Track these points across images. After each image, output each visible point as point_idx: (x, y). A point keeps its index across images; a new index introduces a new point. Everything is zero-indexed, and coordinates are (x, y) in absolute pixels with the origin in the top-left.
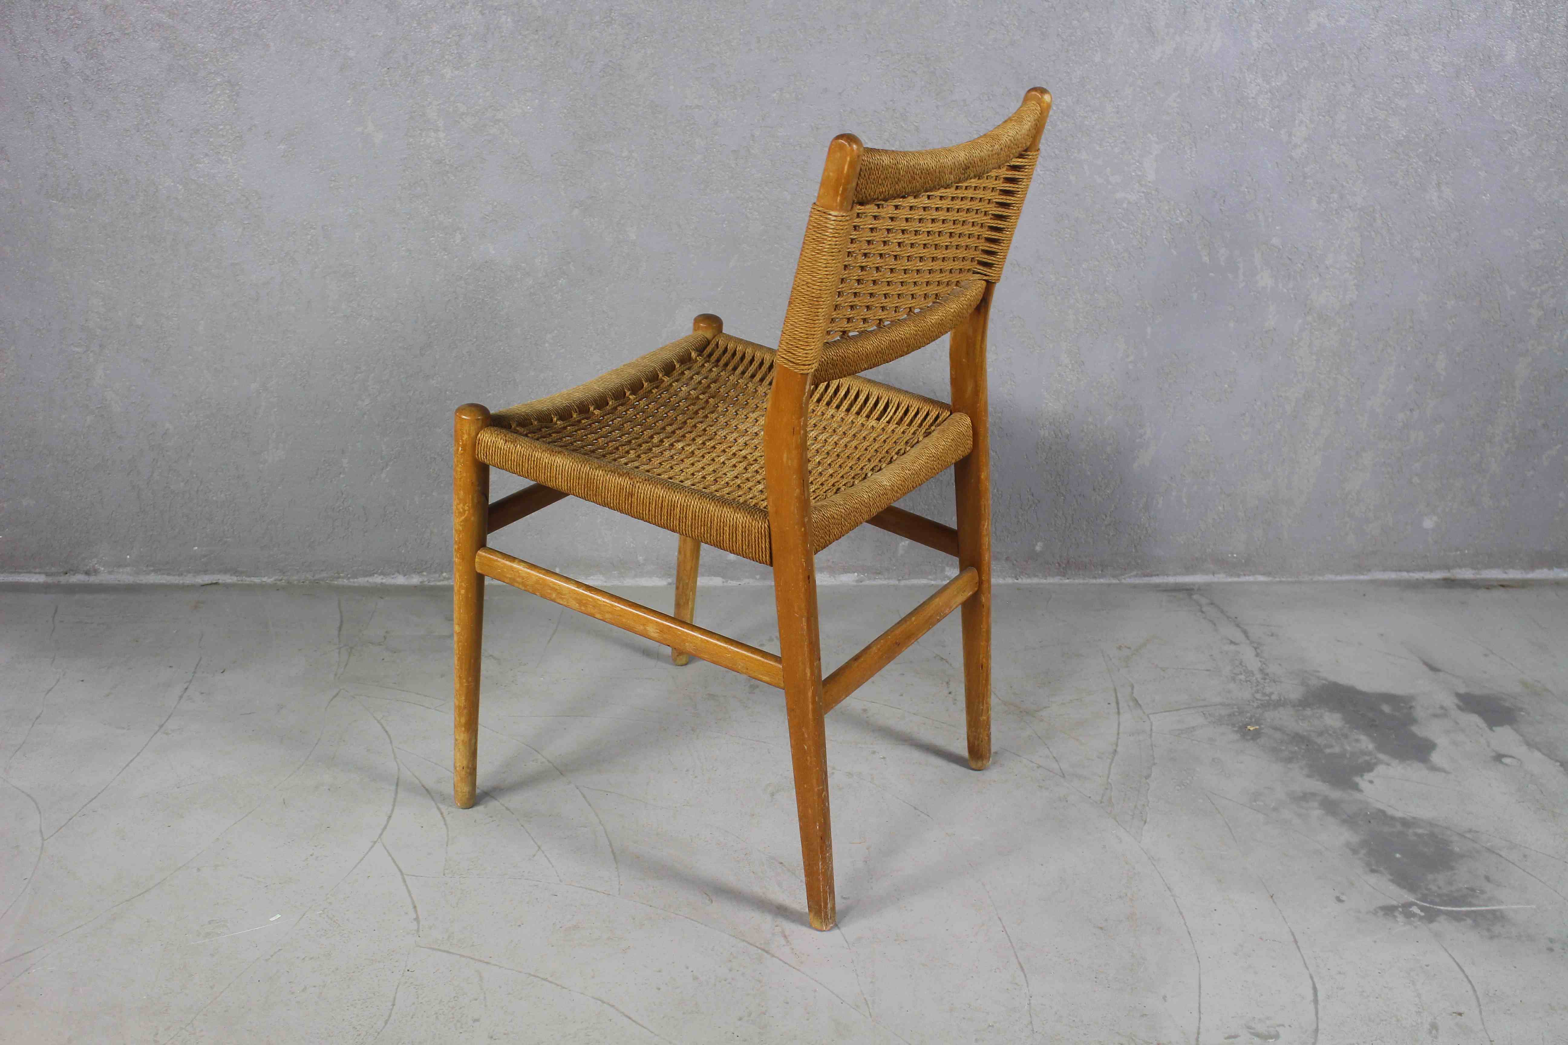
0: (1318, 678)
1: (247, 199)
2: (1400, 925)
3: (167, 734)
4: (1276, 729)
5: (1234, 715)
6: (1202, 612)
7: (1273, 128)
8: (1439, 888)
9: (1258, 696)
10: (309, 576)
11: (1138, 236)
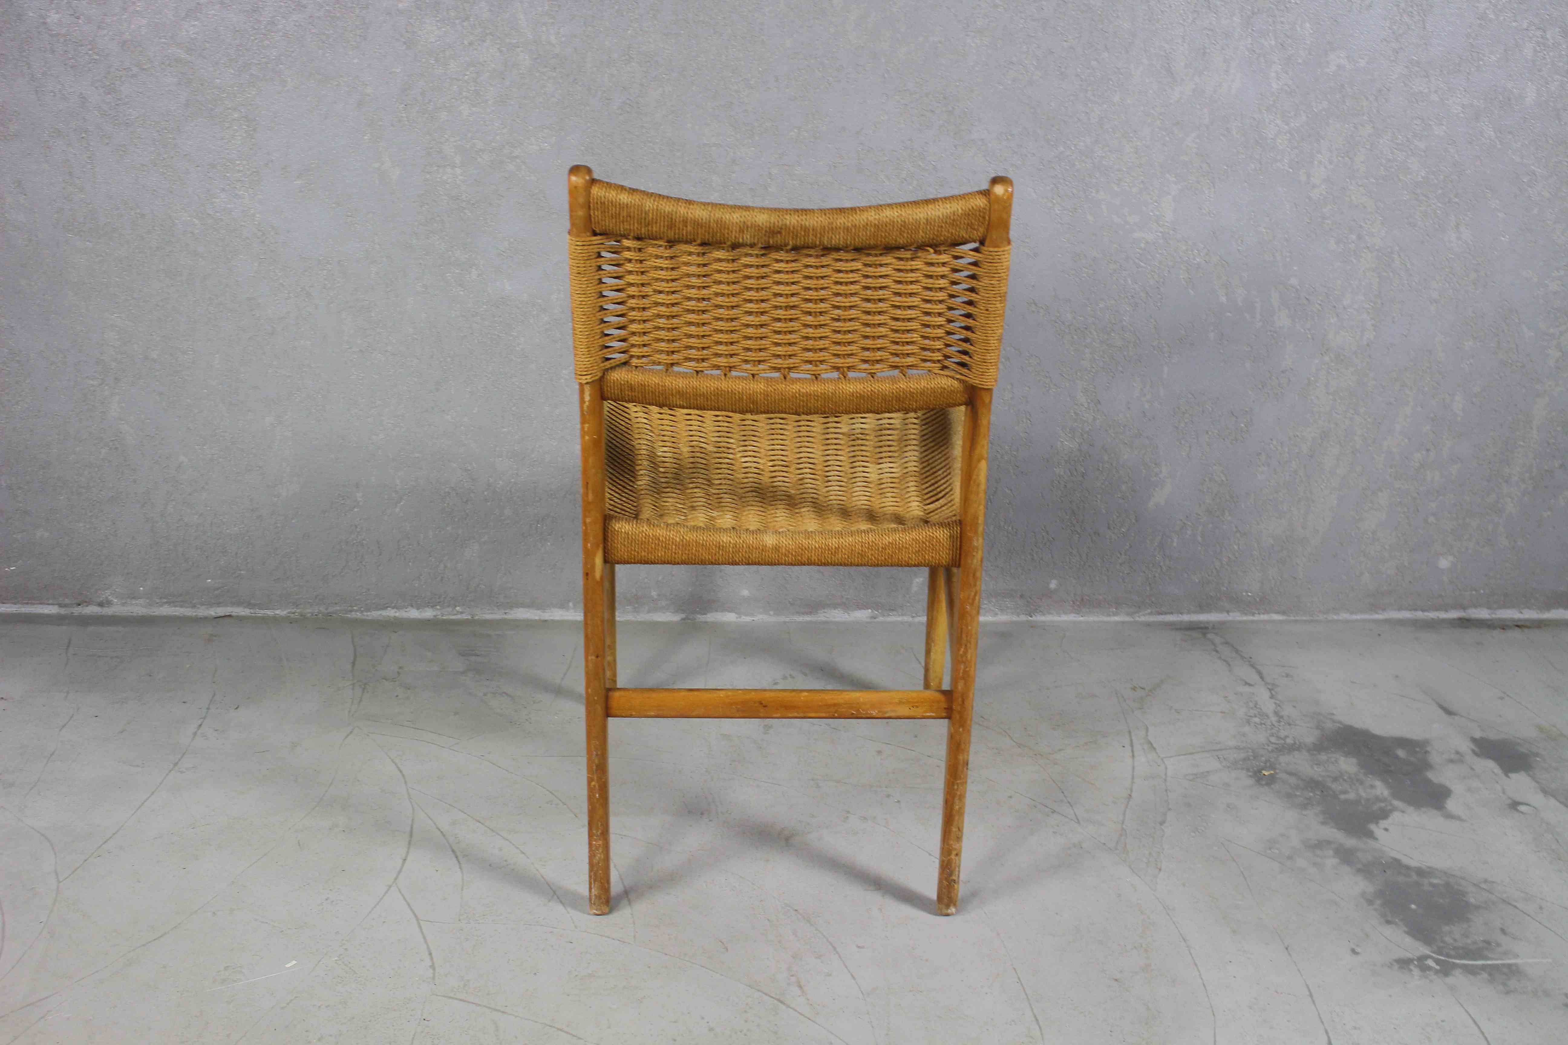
0: (1334, 721)
1: (263, 234)
2: (1415, 977)
3: (182, 772)
4: (1291, 774)
5: (1249, 759)
6: (1217, 651)
7: (1291, 168)
8: (1455, 940)
9: (1273, 740)
10: (322, 609)
11: (1156, 276)
